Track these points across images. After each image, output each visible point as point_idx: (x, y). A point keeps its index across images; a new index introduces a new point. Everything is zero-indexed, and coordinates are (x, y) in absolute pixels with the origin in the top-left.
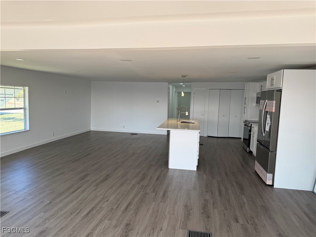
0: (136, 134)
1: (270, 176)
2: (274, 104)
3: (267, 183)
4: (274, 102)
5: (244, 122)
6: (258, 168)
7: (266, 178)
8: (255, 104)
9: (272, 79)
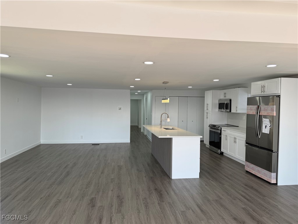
0: (99, 145)
1: (274, 175)
2: (274, 109)
3: (272, 182)
4: (275, 107)
5: (210, 126)
6: (253, 169)
7: (270, 177)
8: (217, 109)
9: (263, 86)
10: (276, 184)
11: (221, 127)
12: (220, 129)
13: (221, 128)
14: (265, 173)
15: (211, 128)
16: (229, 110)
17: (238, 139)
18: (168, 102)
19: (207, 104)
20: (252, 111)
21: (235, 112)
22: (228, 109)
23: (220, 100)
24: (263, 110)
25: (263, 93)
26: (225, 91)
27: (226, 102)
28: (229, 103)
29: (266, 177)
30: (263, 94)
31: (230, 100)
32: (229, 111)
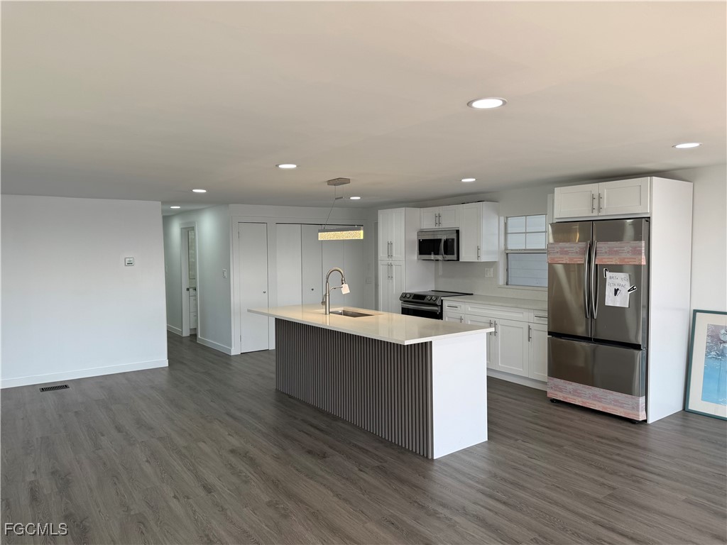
0: (66, 387)
1: (642, 401)
2: (643, 249)
3: (641, 418)
4: (643, 243)
5: (404, 297)
6: (575, 392)
7: (633, 408)
8: (415, 255)
9: (596, 197)
10: (646, 421)
11: (442, 298)
12: (440, 304)
13: (442, 301)
14: (616, 401)
15: (405, 301)
16: (454, 257)
17: (501, 325)
18: (362, 238)
19: (390, 244)
20: (567, 257)
21: (474, 259)
22: (453, 254)
23: (421, 232)
24: (606, 253)
25: (595, 213)
26: (437, 210)
27: (444, 238)
28: (453, 240)
29: (622, 410)
30: (595, 215)
31: (458, 232)
32: (456, 259)
